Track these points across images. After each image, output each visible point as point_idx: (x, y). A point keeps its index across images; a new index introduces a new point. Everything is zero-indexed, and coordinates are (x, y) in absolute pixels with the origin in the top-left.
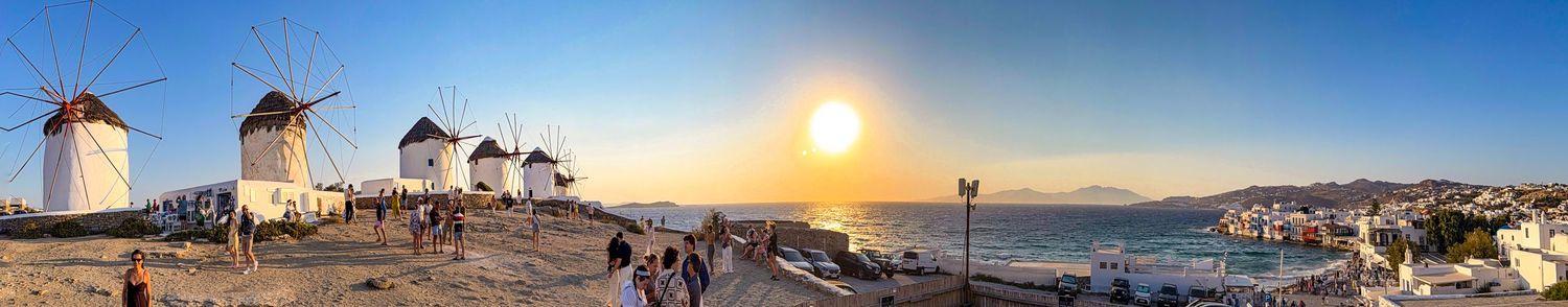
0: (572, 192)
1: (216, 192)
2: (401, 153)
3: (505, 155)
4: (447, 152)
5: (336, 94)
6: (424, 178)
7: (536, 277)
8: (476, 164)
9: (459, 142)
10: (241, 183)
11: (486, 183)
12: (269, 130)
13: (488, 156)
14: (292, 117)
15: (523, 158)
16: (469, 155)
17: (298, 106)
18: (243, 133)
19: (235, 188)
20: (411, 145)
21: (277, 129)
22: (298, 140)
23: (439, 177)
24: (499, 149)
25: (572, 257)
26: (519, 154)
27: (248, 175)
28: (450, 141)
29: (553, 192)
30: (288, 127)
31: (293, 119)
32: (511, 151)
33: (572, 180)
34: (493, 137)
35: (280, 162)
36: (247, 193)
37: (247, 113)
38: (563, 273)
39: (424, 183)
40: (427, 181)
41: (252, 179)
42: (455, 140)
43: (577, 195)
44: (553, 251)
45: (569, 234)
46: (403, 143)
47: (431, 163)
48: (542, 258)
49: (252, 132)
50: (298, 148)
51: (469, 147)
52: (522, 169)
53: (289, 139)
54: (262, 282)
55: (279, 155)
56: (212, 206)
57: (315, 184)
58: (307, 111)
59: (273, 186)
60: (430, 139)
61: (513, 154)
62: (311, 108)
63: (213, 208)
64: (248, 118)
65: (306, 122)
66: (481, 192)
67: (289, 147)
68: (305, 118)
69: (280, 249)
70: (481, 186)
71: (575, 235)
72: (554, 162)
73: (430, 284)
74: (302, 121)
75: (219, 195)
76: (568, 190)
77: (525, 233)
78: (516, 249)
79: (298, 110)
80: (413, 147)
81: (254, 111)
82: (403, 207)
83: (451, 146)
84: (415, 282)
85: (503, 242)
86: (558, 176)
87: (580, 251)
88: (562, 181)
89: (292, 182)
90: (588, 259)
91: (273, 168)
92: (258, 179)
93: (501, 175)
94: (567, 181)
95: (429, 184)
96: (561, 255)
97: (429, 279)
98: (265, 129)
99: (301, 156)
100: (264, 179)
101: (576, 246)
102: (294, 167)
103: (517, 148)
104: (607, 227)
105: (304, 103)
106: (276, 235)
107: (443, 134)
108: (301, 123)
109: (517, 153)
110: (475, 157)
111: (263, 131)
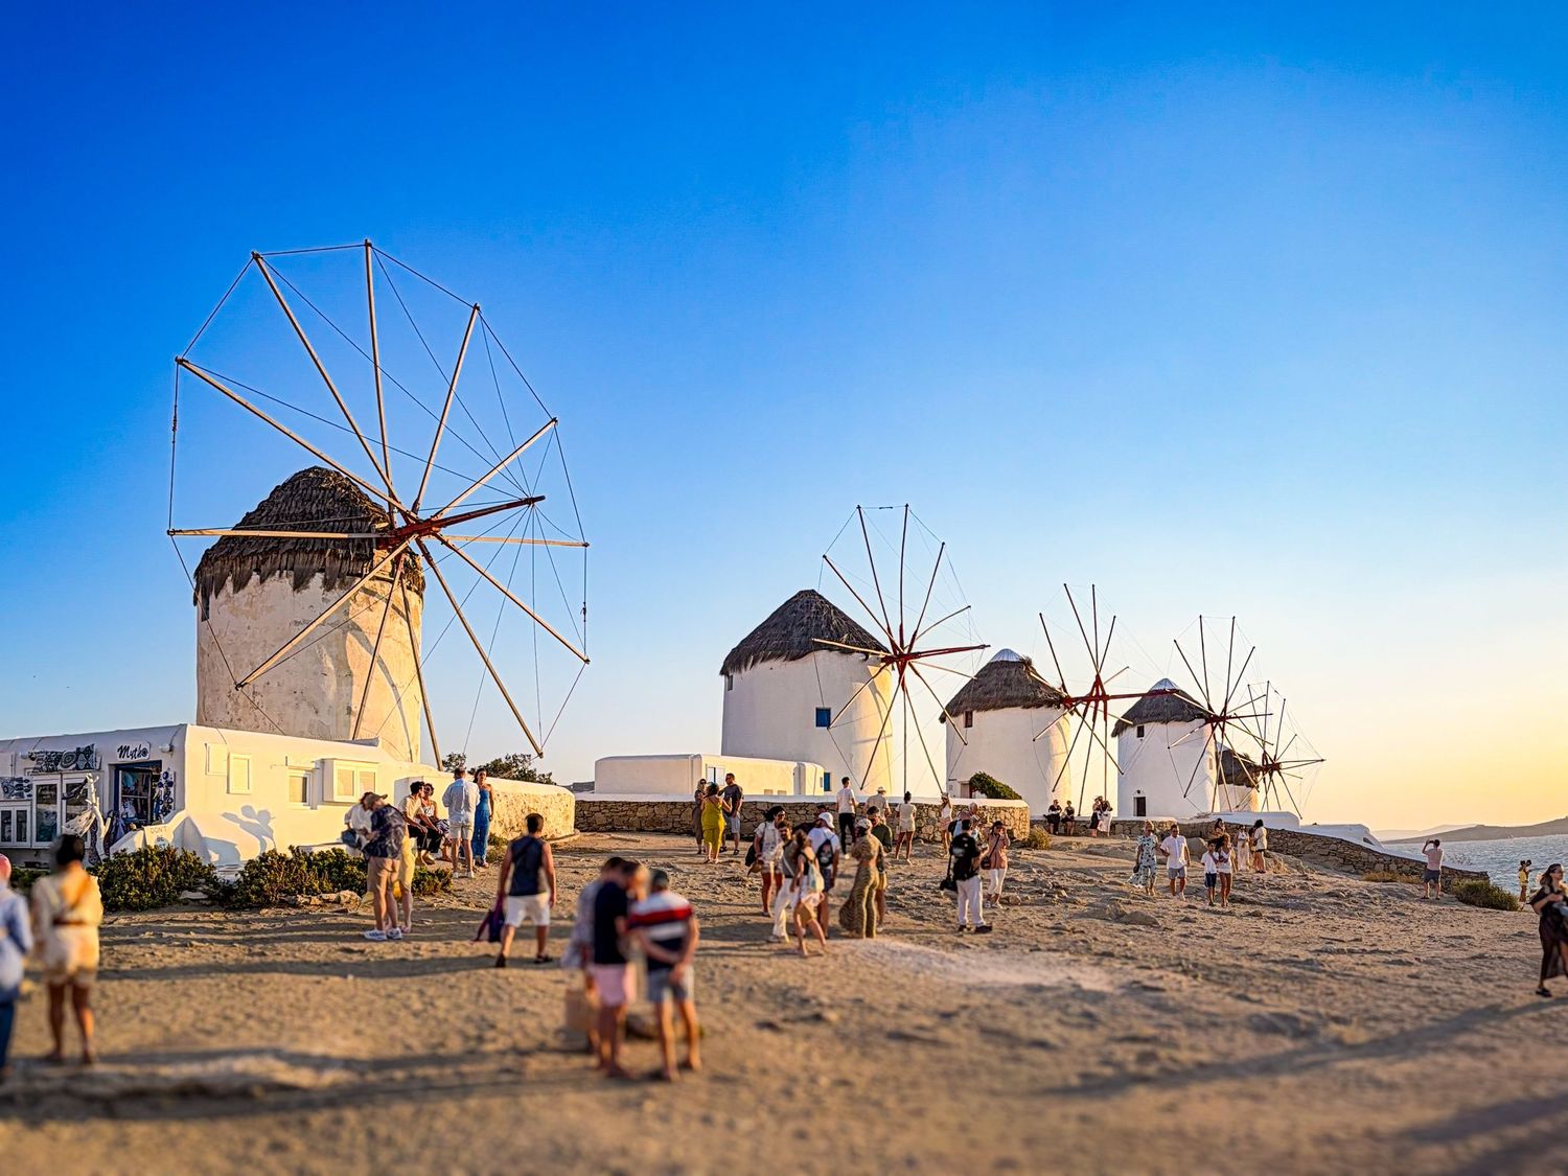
0: (1268, 801)
1: (109, 756)
2: (730, 687)
3: (1063, 701)
4: (875, 691)
5: (530, 501)
6: (801, 759)
7: (1167, 1019)
8: (968, 724)
9: (916, 663)
10: (197, 738)
11: (1000, 778)
12: (300, 584)
13: (1009, 702)
14: (379, 554)
15: (1119, 708)
16: (947, 698)
17: (399, 522)
18: (207, 584)
19: (176, 749)
20: (762, 667)
21: (328, 585)
22: (396, 626)
23: (848, 758)
24: (1039, 684)
25: (1279, 968)
26: (1105, 698)
27: (221, 715)
28: (888, 660)
29: (1212, 800)
30: (366, 582)
31: (383, 560)
32: (1079, 688)
33: (1272, 767)
34: (1022, 652)
35: (331, 685)
36: (218, 766)
37: (225, 522)
38: (1254, 1008)
39: (799, 774)
40: (809, 767)
41: (233, 724)
42: (901, 658)
43: (1288, 807)
44: (1219, 953)
45: (1267, 912)
46: (736, 661)
47: (823, 718)
48: (1185, 972)
49: (240, 585)
50: (395, 647)
51: (947, 679)
52: (1113, 743)
53: (368, 617)
54: (262, 1021)
55: (329, 664)
56: (92, 799)
57: (444, 757)
58: (427, 540)
59: (307, 752)
60: (822, 654)
61: (1087, 699)
62: (444, 532)
63: (96, 805)
64: (225, 540)
65: (426, 572)
66: (981, 801)
67: (364, 642)
68: (422, 561)
69: (324, 932)
70: (982, 784)
71: (1285, 915)
72: (1217, 720)
73: (822, 1031)
74: (411, 570)
75: (117, 768)
76: (1259, 796)
77: (1128, 910)
78: (1101, 948)
79: (401, 536)
80: (768, 673)
81: (248, 521)
82: (729, 836)
83: (891, 675)
84: (770, 1026)
85: (1058, 930)
86: (1227, 758)
87: (1303, 955)
88: (1236, 771)
89: (372, 743)
90: (1332, 975)
91: (309, 699)
92: (256, 729)
93: (1047, 755)
94: (1254, 769)
95: (814, 773)
96: (1245, 963)
97: (818, 1018)
98: (287, 583)
99: (403, 672)
100: (274, 728)
101: (1295, 941)
102: (380, 703)
103: (1098, 683)
104: (1390, 892)
105: (423, 516)
106: (311, 892)
107: (862, 640)
108: (409, 575)
109: (1098, 695)
110: (963, 707)
111: (280, 585)
